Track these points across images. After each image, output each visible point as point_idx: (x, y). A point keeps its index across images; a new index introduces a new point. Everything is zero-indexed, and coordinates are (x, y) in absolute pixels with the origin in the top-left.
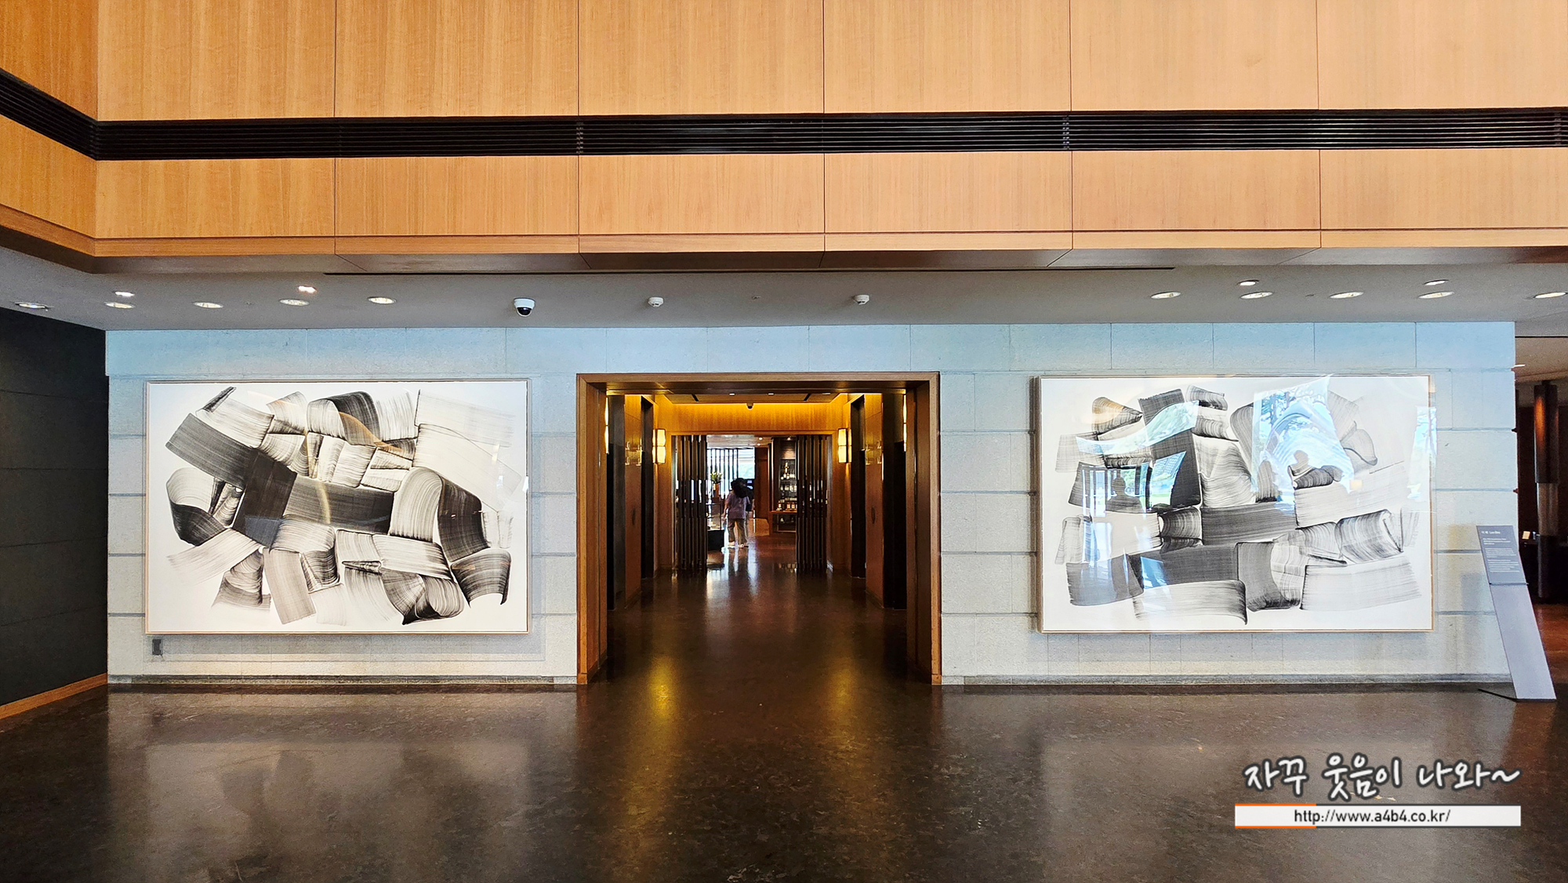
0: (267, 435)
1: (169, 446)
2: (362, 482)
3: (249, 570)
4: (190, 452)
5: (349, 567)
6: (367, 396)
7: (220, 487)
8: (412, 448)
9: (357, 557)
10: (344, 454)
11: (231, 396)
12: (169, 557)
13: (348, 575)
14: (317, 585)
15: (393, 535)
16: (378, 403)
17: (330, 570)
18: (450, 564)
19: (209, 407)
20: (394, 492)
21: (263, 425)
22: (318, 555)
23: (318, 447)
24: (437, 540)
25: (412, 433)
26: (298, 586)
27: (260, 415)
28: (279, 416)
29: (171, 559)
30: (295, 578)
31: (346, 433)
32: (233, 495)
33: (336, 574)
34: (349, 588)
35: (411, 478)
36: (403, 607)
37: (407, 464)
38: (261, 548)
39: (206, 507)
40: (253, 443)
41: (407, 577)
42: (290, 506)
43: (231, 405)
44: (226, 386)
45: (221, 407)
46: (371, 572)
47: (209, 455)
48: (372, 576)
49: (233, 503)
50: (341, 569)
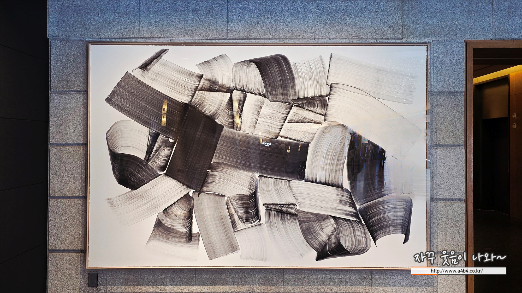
0: (197, 92)
1: (108, 100)
2: (280, 134)
3: (180, 211)
4: (128, 106)
5: (269, 208)
6: (285, 59)
7: (154, 138)
8: (324, 105)
9: (276, 200)
10: (264, 110)
11: (165, 57)
12: (108, 200)
13: (268, 215)
14: (240, 225)
15: (307, 181)
16: (295, 64)
17: (252, 211)
18: (358, 207)
19: (145, 67)
20: (308, 143)
21: (192, 84)
22: (242, 198)
23: (242, 103)
24: (346, 185)
25: (325, 91)
26: (224, 225)
27: (191, 74)
28: (208, 75)
29: (110, 202)
30: (221, 218)
31: (267, 92)
32: (166, 144)
33: (257, 216)
34: (269, 228)
35: (325, 131)
36: (317, 245)
37: (321, 118)
38: (191, 192)
39: (142, 156)
40: (185, 99)
41: (321, 218)
42: (218, 155)
43: (164, 65)
44: (159, 48)
45: (156, 67)
46: (289, 213)
47: (144, 110)
48: (289, 217)
49: (165, 152)
50: (262, 211)
